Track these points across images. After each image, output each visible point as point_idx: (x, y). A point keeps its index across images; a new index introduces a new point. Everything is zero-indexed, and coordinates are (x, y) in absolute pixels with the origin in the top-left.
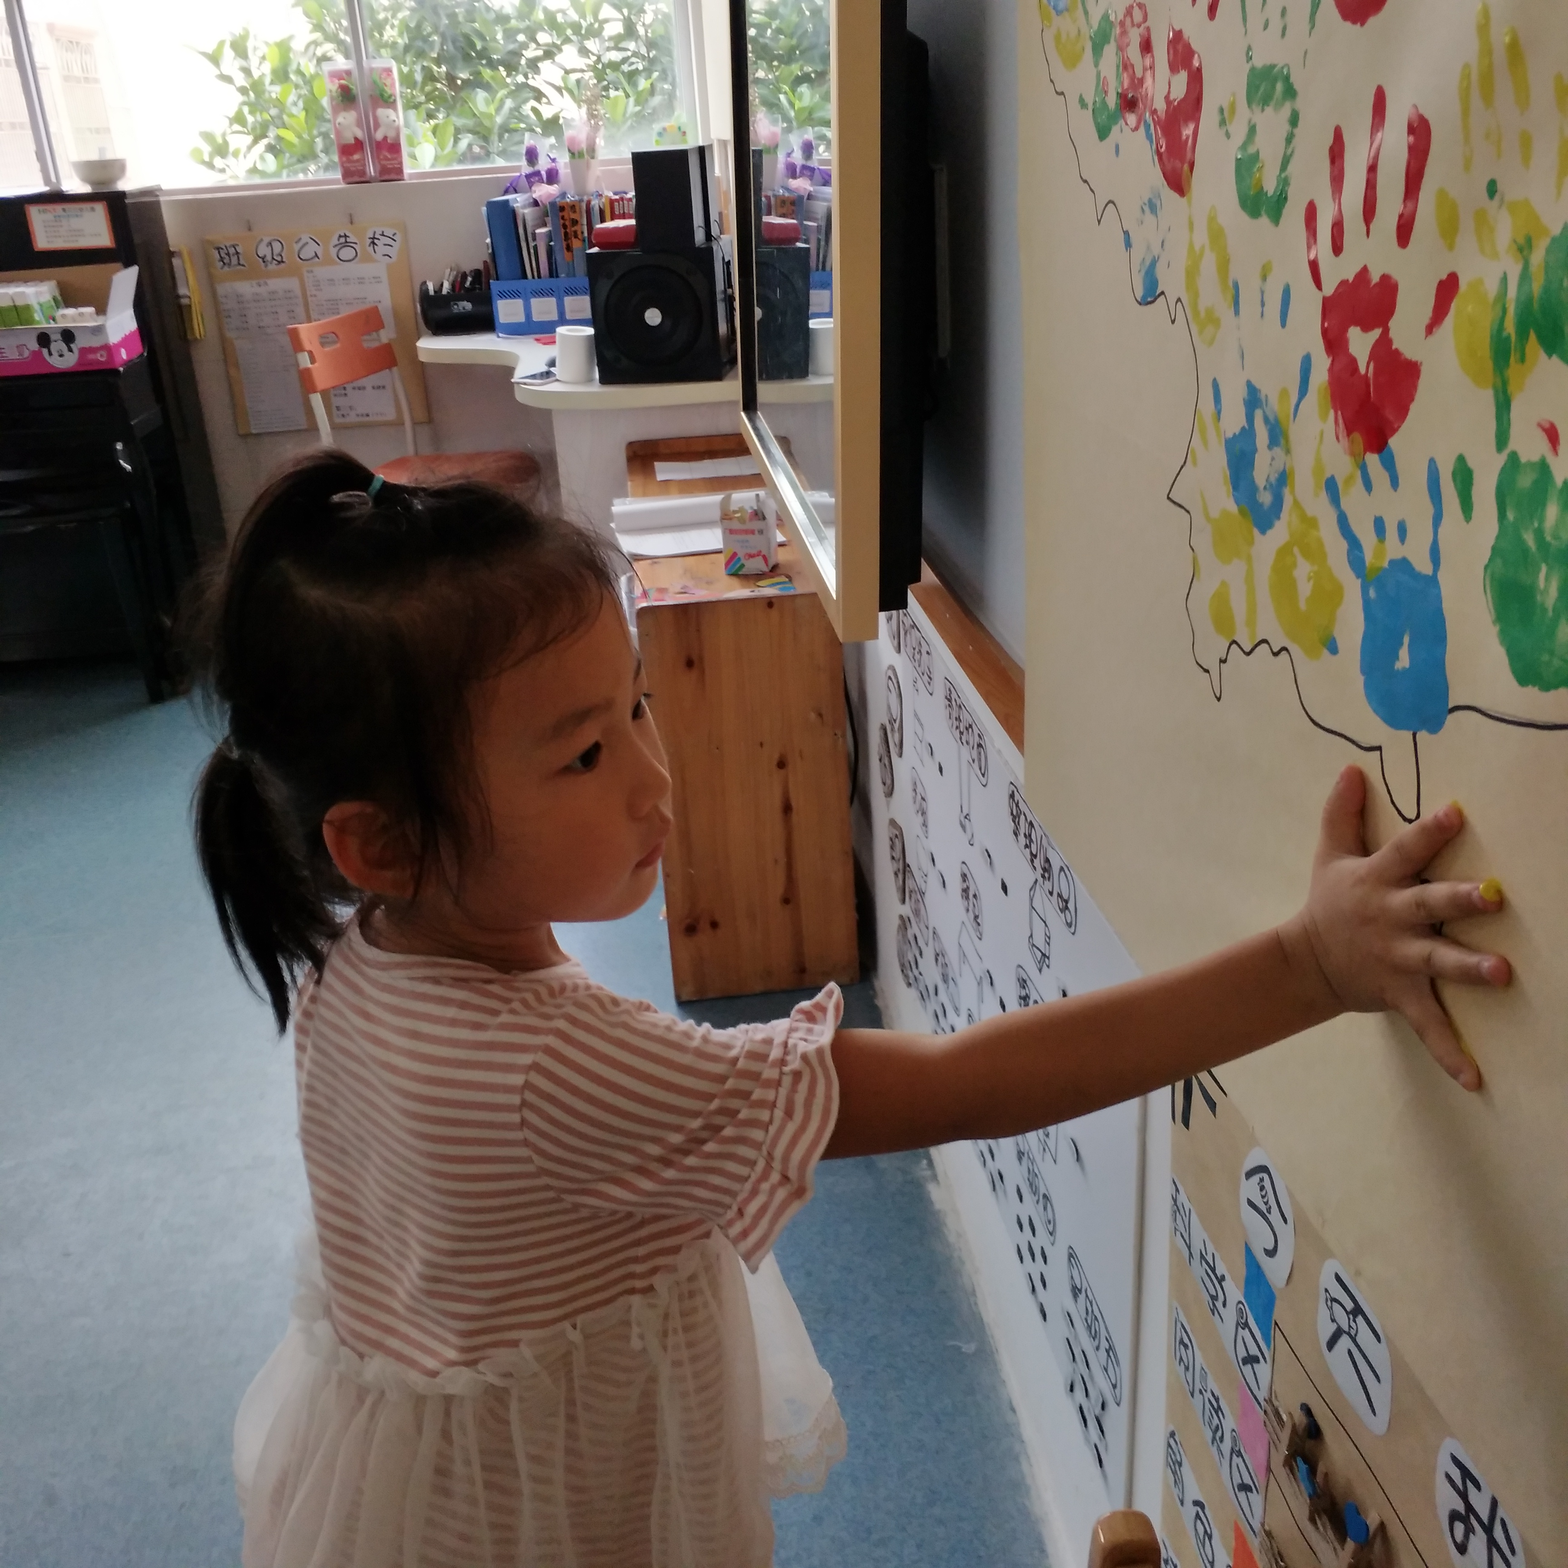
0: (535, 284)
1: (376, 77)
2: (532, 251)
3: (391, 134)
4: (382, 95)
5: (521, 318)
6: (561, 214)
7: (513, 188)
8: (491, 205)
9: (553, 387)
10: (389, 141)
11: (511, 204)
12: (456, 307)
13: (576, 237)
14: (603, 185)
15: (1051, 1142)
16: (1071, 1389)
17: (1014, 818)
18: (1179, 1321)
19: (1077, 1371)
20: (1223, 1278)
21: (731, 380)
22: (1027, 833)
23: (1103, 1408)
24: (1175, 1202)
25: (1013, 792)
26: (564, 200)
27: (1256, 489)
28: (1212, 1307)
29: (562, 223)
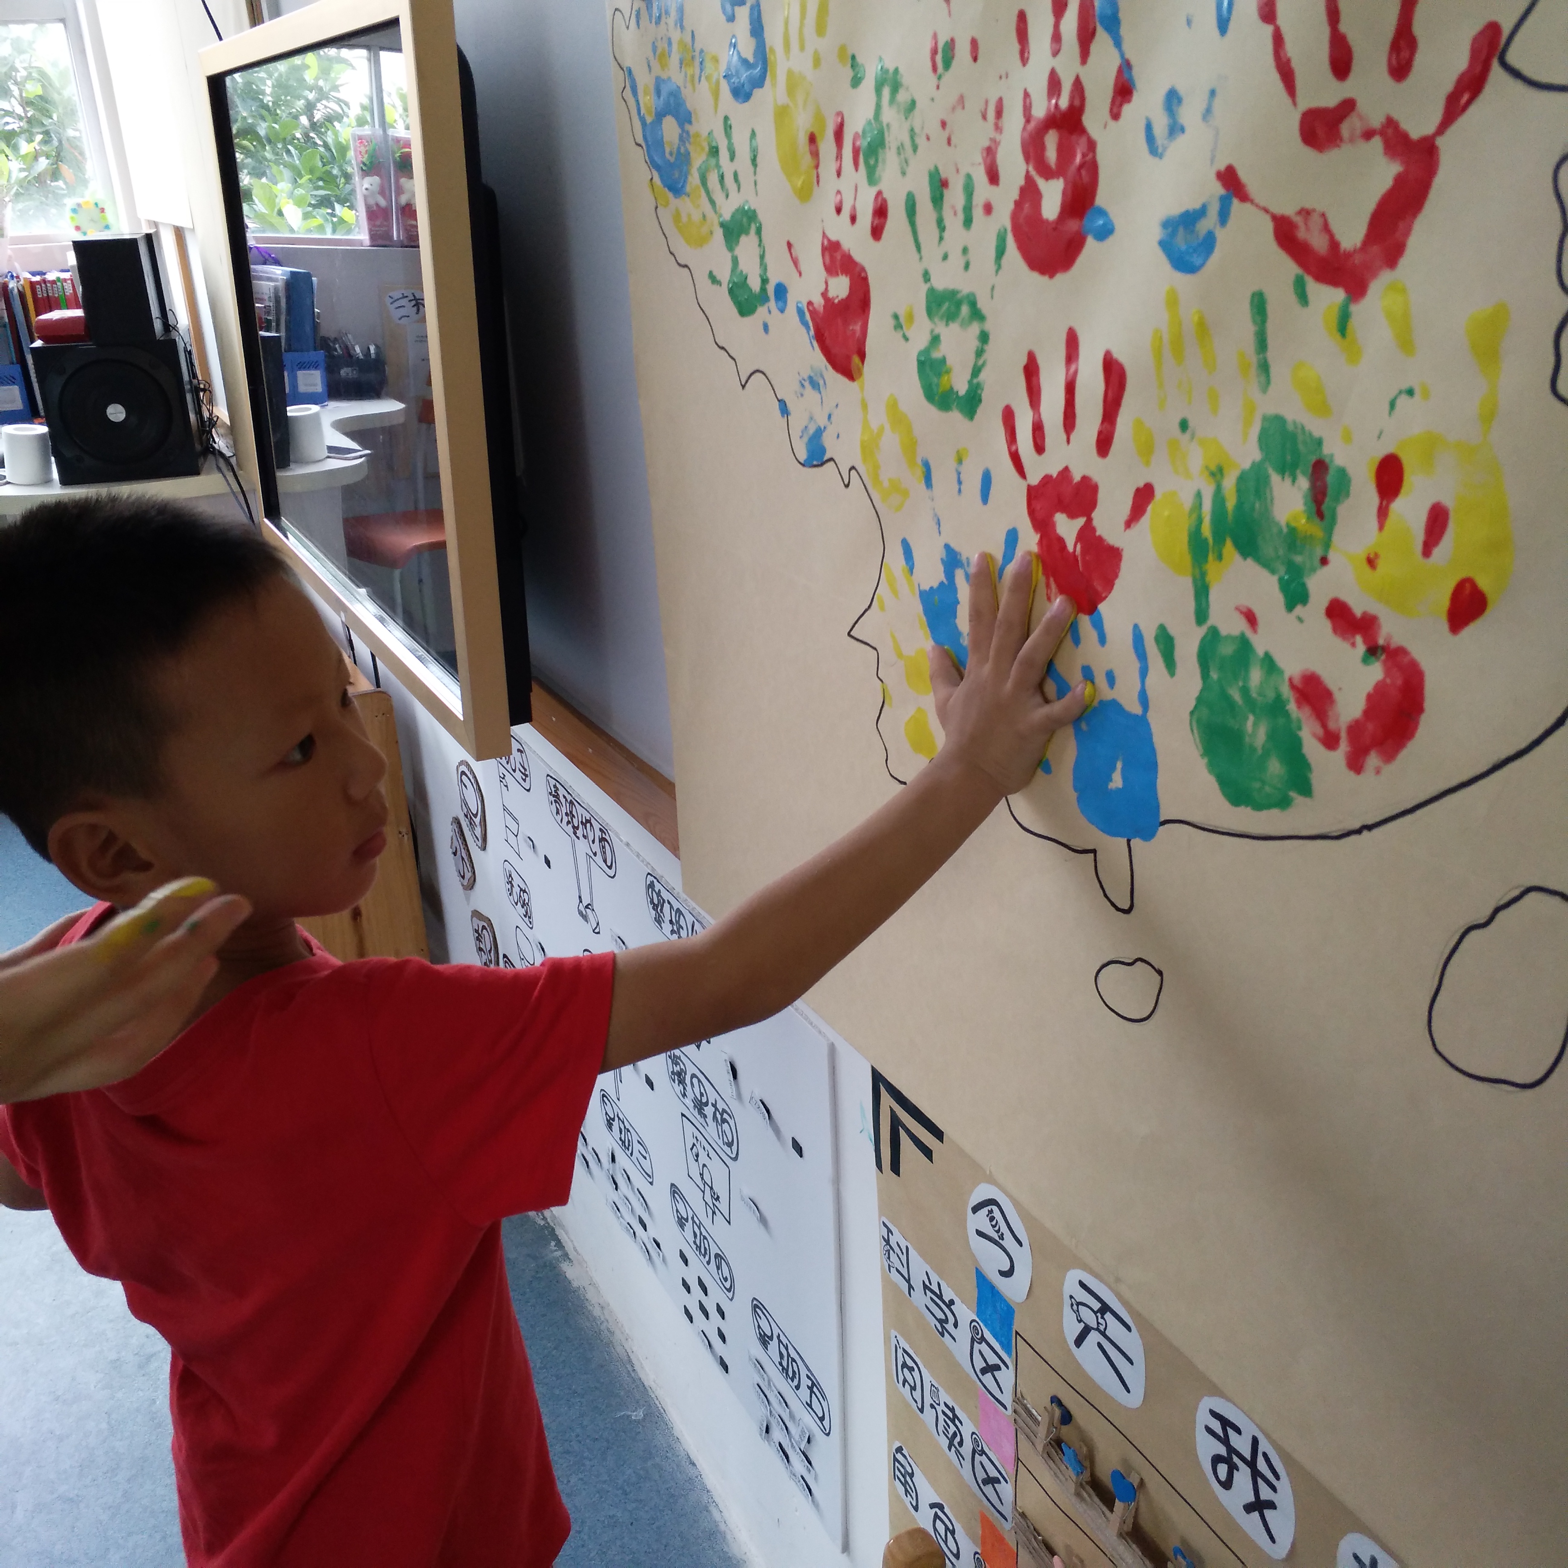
9: (4, 491)
15: (723, 1206)
16: (767, 1431)
17: (655, 906)
18: (900, 1348)
19: (774, 1412)
20: (952, 1302)
21: (208, 473)
22: (674, 920)
23: (809, 1441)
24: (887, 1242)
25: (652, 882)
27: (959, 634)
28: (940, 1329)
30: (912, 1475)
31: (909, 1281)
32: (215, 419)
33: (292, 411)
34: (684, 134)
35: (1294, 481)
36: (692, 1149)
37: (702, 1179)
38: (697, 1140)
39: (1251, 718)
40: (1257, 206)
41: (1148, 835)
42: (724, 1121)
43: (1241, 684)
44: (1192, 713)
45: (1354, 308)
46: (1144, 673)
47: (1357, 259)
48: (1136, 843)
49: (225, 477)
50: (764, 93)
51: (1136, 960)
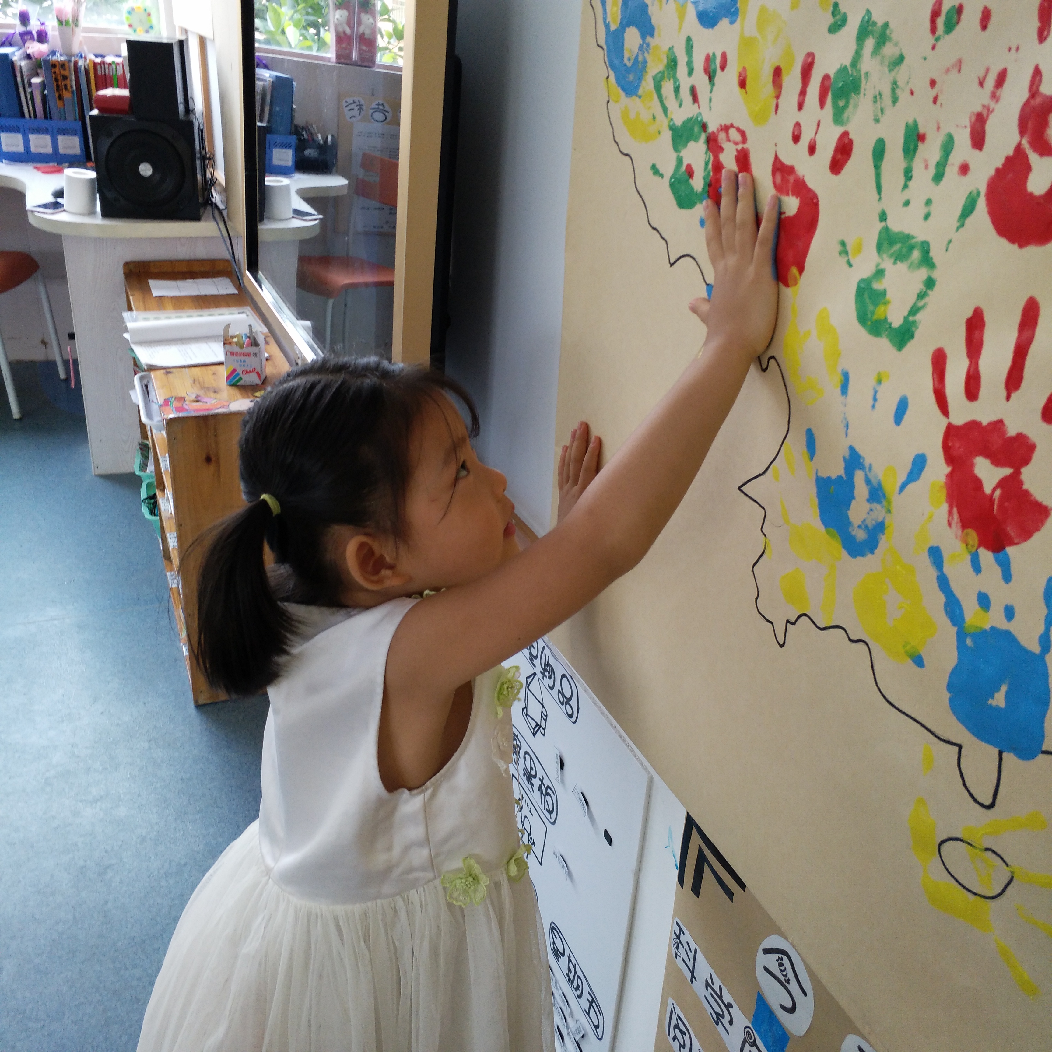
0: (34, 123)
2: (29, 97)
5: (21, 149)
6: (53, 70)
7: (7, 42)
9: (61, 216)
11: (10, 56)
13: (66, 89)
14: (85, 49)
15: (537, 849)
18: (675, 1013)
20: (730, 1005)
21: (206, 220)
23: (583, 1037)
24: (678, 937)
26: (55, 58)
27: (849, 524)
28: (716, 1019)
29: (54, 76)
31: (692, 972)
32: (215, 180)
33: (270, 181)
34: (645, 45)
37: (523, 825)
38: (523, 798)
41: (1025, 755)
42: (547, 794)
48: (1009, 757)
49: (218, 224)
50: (732, 23)
51: (987, 849)
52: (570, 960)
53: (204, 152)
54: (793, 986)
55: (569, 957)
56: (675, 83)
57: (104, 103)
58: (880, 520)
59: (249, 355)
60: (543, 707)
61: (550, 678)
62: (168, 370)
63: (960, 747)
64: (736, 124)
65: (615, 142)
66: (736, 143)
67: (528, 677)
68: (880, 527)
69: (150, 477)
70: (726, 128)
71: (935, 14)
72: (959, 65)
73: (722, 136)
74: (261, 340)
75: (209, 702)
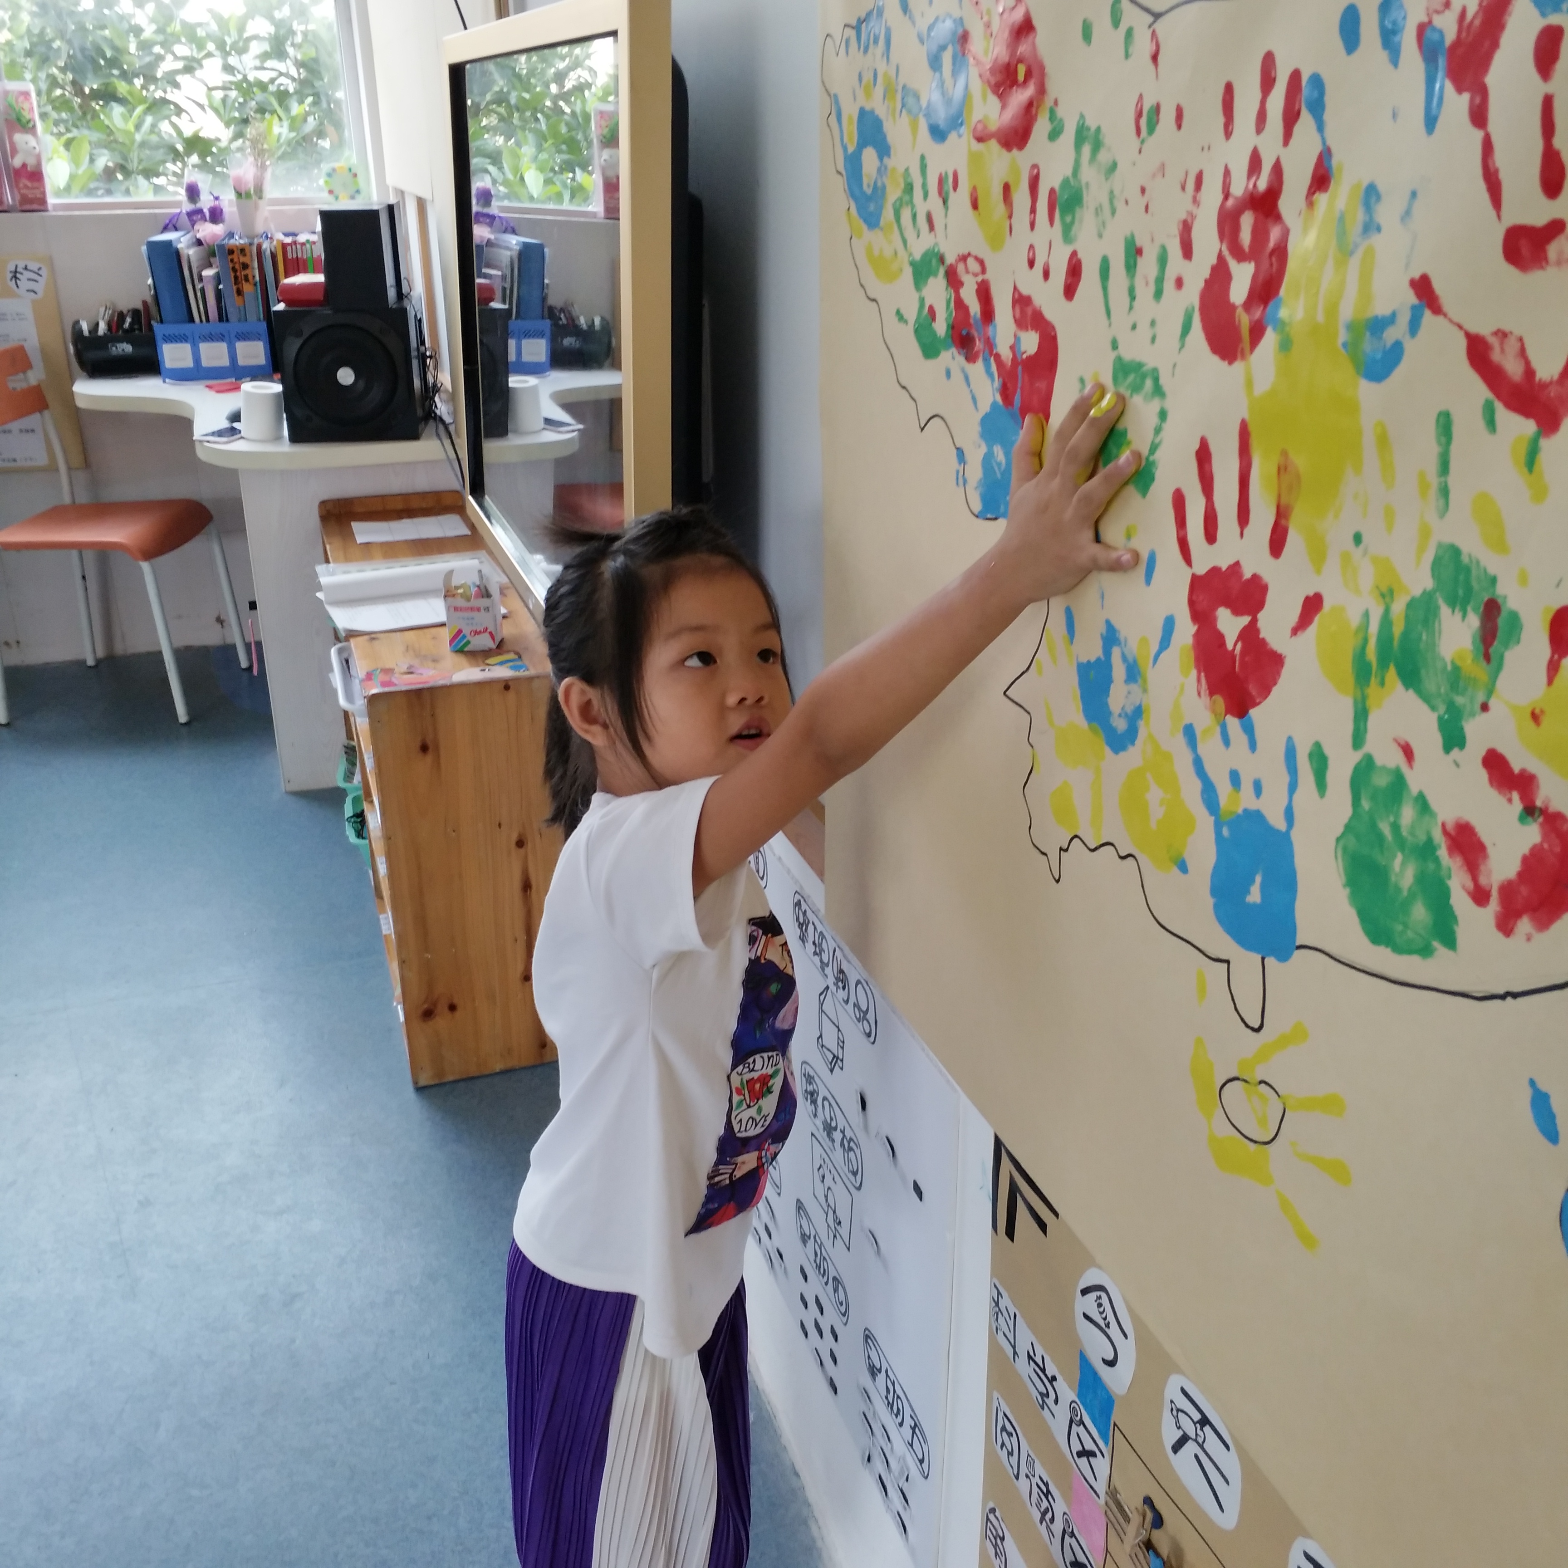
0: (206, 328)
1: (11, 99)
2: (199, 294)
3: (31, 162)
4: (19, 120)
5: (189, 363)
6: (230, 257)
7: (171, 225)
8: (152, 246)
9: (238, 446)
10: (29, 169)
11: (174, 244)
12: (114, 348)
13: (247, 280)
14: (272, 227)
15: (844, 1230)
16: (869, 1460)
17: (800, 925)
18: (1001, 1411)
19: (876, 1444)
20: (1054, 1378)
21: (427, 439)
22: (817, 942)
23: (907, 1480)
24: (997, 1304)
25: (799, 901)
26: (232, 241)
27: (1110, 713)
28: (1041, 1402)
29: (231, 265)
30: (1002, 1539)
31: (1014, 1347)
32: (439, 385)
33: (514, 381)
34: (883, 168)
35: (1464, 616)
36: (819, 1170)
37: (827, 1200)
38: (824, 1162)
39: (1399, 857)
40: (1451, 321)
41: (1283, 957)
42: (850, 1149)
43: (1392, 819)
44: (1338, 840)
45: (1545, 444)
46: (1293, 787)
47: (1553, 392)
48: (1270, 961)
49: (443, 444)
50: (960, 136)
51: (1261, 1082)
52: (887, 1376)
53: (422, 349)
54: (1114, 1331)
55: (886, 1371)
56: (912, 210)
57: (292, 296)
58: (1138, 703)
59: (479, 610)
60: (839, 1030)
61: (844, 988)
62: (373, 636)
63: (1228, 962)
64: (974, 253)
65: (862, 286)
66: (976, 275)
67: (821, 994)
68: (1138, 712)
69: (357, 789)
70: (964, 258)
71: (1139, 115)
72: (1162, 167)
73: (961, 268)
74: (494, 591)
75: (432, 1083)
